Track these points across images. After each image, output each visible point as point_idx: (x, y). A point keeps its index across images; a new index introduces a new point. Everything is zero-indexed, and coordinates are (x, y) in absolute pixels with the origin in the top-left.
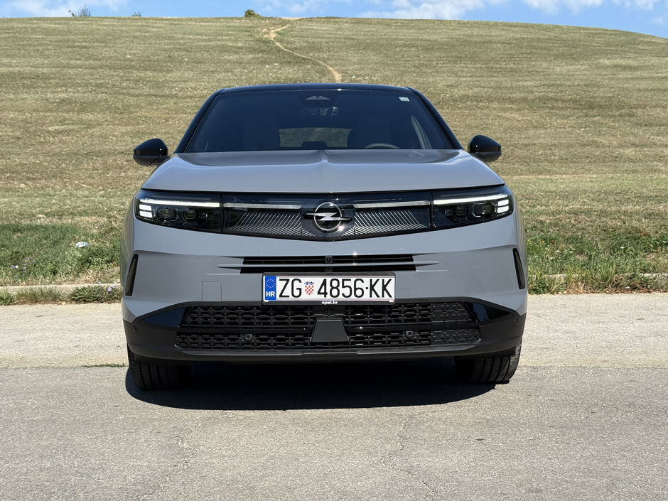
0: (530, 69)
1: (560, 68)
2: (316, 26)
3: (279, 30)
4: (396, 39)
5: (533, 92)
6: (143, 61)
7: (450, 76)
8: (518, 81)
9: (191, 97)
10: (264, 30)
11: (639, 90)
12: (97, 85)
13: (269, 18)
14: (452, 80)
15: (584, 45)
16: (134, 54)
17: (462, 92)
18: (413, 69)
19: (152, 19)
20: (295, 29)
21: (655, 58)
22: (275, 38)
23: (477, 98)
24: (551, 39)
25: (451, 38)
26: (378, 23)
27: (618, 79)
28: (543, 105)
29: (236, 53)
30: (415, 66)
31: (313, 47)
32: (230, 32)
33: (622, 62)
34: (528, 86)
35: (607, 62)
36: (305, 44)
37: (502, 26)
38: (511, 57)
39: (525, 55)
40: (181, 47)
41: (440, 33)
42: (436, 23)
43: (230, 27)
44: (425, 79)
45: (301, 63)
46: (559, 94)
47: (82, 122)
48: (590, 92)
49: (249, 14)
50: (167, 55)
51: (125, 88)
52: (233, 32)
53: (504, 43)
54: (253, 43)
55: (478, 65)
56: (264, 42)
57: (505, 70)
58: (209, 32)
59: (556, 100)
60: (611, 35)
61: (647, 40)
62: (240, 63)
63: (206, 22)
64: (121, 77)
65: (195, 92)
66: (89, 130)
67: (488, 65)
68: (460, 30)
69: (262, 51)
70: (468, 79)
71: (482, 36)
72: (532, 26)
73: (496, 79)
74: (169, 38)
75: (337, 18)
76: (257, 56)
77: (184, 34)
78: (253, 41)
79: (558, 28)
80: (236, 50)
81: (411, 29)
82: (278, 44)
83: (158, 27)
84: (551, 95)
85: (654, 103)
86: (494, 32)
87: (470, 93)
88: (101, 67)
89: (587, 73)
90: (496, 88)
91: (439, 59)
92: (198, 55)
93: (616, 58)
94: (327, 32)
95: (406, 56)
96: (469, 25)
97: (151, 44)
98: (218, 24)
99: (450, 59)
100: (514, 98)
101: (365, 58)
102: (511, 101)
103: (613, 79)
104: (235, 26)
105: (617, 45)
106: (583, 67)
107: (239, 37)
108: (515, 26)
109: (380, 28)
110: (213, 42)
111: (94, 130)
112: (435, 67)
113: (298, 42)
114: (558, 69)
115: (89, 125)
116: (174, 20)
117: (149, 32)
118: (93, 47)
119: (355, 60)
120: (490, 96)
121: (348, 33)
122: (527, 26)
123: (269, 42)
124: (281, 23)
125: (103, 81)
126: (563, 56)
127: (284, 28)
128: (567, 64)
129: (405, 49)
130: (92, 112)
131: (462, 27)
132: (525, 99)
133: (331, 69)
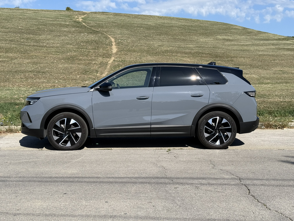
0: (191, 40)
1: (202, 39)
2: (98, 16)
3: (83, 17)
4: (134, 23)
5: (193, 50)
6: (27, 30)
7: (159, 41)
8: (186, 44)
9: (53, 47)
10: (76, 17)
11: (234, 50)
12: (10, 41)
13: (77, 11)
14: (160, 43)
15: (210, 29)
16: (22, 26)
17: (165, 49)
18: (144, 38)
19: (25, 9)
20: (89, 17)
21: (238, 36)
22: (82, 21)
23: (171, 52)
24: (196, 26)
25: (156, 24)
26: (125, 16)
27: (225, 45)
28: (198, 55)
29: (67, 27)
30: (144, 36)
31: (99, 26)
32: (62, 17)
33: (226, 37)
34: (191, 47)
35: (220, 37)
36: (96, 24)
37: (176, 19)
38: (182, 33)
39: (188, 33)
40: (42, 23)
41: (151, 21)
42: (149, 17)
43: (61, 15)
44: (149, 42)
45: (96, 33)
46: (203, 51)
47: (8, 57)
48: (215, 50)
49: (68, 9)
50: (37, 27)
51: (23, 42)
52: (63, 17)
53: (178, 27)
54: (73, 23)
55: (170, 37)
56: (78, 22)
57: (181, 39)
58: (52, 17)
59: (203, 53)
60: (220, 25)
61: (234, 27)
62: (70, 32)
63: (50, 12)
64: (20, 37)
65: (54, 45)
66: (12, 61)
67: (173, 37)
68: (159, 20)
69: (78, 27)
70: (167, 43)
71: (169, 23)
72: (188, 20)
73: (178, 43)
74: (35, 19)
75: (107, 12)
76: (76, 29)
77: (41, 17)
78: (73, 22)
79: (199, 21)
80: (67, 26)
81: (139, 19)
82: (84, 24)
83: (29, 14)
84: (200, 51)
85: (240, 56)
86: (173, 22)
87: (168, 49)
88: (10, 32)
89: (213, 42)
90: (179, 47)
91: (153, 34)
92: (50, 28)
93: (223, 36)
94: (104, 19)
95: (139, 31)
96: (162, 18)
97: (28, 21)
98: (55, 13)
99: (158, 34)
100: (186, 52)
101: (123, 32)
102: (186, 53)
103: (223, 45)
104: (63, 14)
105: (223, 30)
106: (211, 39)
107: (66, 20)
108: (181, 20)
109: (126, 18)
110: (55, 22)
111: (15, 61)
112: (152, 37)
113: (92, 24)
114: (202, 40)
115: (12, 59)
116: (35, 10)
117: (25, 16)
118: (3, 22)
119: (119, 33)
120: (176, 50)
121: (113, 20)
122: (186, 20)
123: (80, 22)
124: (83, 14)
125: (12, 39)
126: (202, 34)
127: (84, 16)
128: (204, 38)
129: (138, 28)
130: (11, 52)
131: (160, 19)
132: (190, 53)
133: (109, 36)
